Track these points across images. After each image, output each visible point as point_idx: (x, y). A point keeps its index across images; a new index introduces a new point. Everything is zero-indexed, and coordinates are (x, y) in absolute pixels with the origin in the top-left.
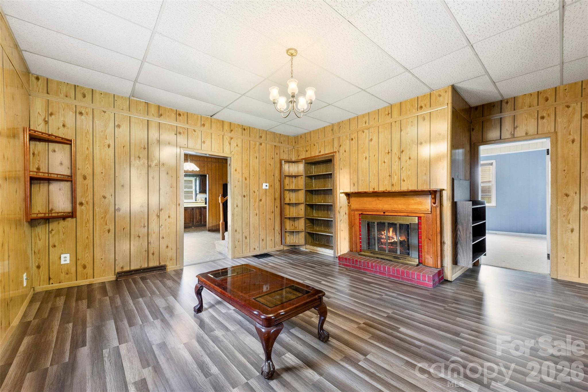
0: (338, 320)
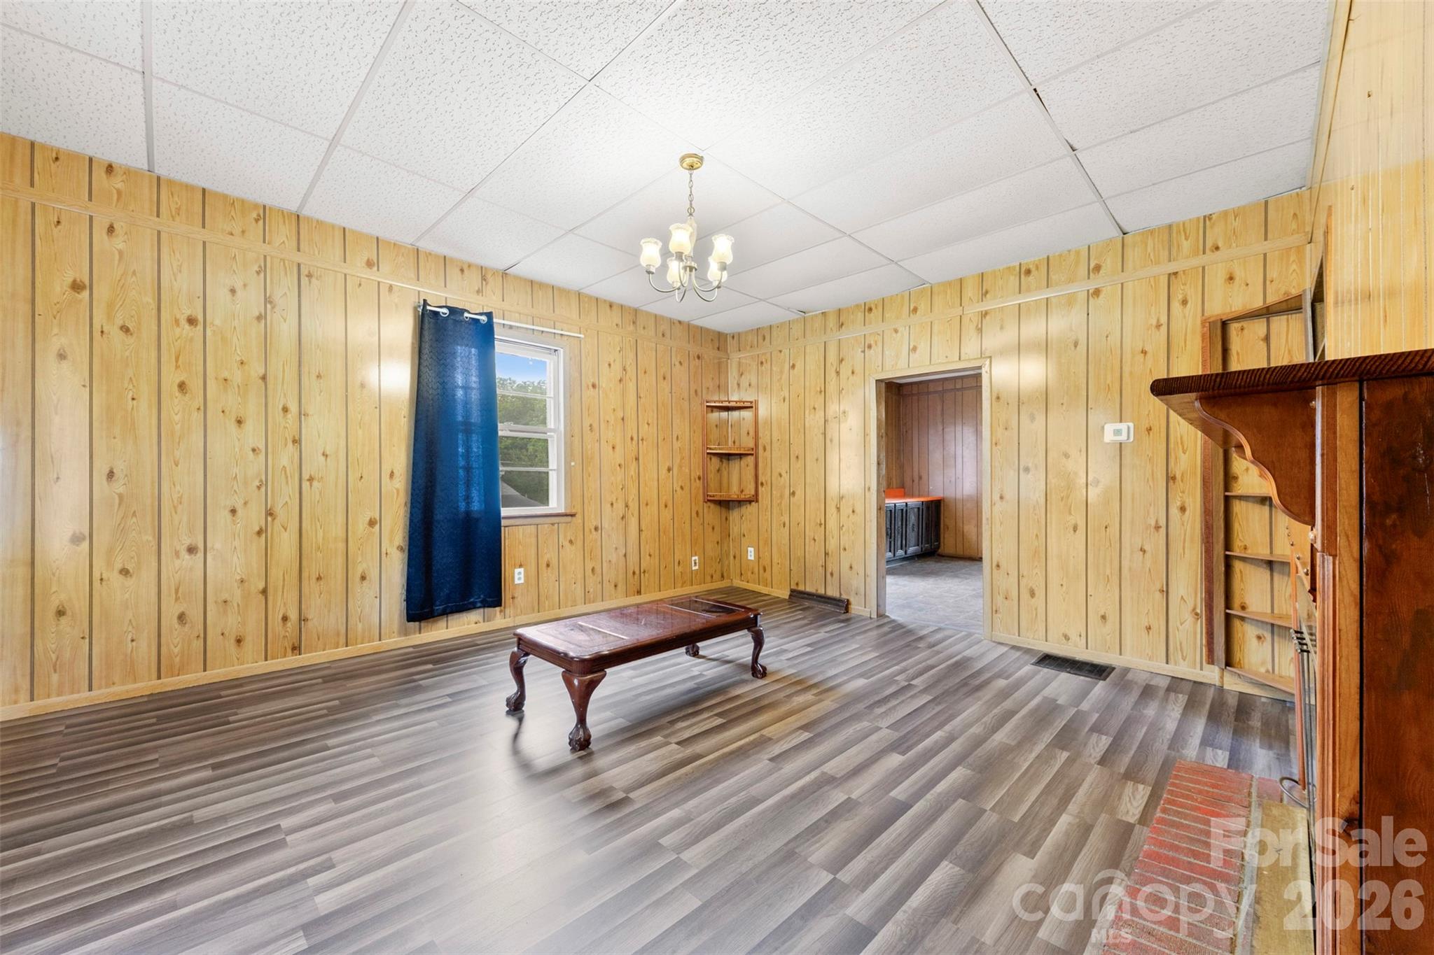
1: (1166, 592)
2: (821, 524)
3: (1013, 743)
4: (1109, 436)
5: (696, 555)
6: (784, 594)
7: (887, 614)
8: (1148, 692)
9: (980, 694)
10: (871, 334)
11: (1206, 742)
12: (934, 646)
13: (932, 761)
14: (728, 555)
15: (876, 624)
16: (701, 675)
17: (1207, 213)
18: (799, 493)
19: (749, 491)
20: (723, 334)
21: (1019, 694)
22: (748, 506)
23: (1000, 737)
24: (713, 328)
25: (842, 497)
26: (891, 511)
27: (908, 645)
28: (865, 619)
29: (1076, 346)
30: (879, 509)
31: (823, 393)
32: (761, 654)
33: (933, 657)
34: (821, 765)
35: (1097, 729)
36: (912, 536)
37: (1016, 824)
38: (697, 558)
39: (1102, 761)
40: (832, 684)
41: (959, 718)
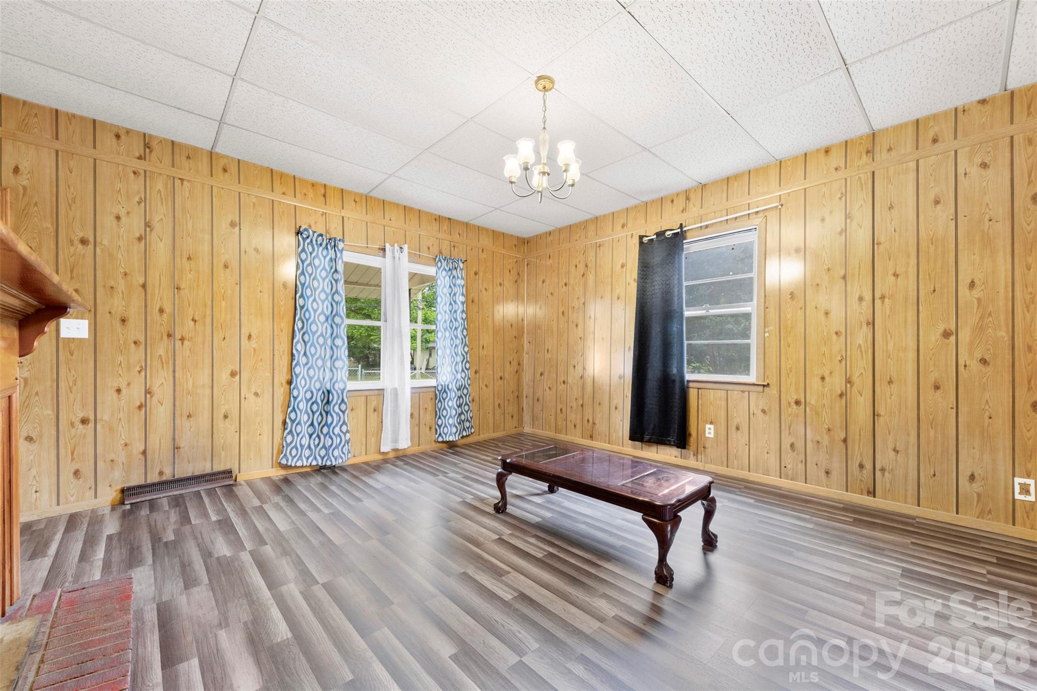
0: (471, 530)
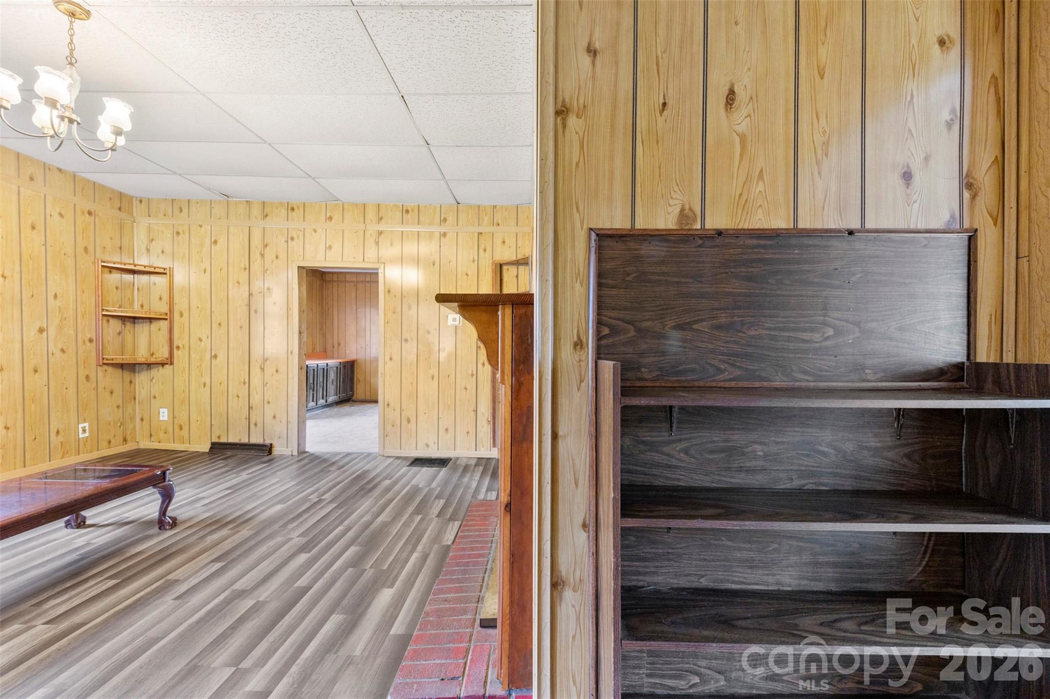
1: (476, 411)
2: (245, 383)
3: (389, 520)
4: (450, 322)
5: (85, 421)
6: (206, 448)
7: (306, 450)
8: (466, 468)
9: (372, 493)
10: (293, 229)
11: (489, 489)
12: (342, 467)
13: (332, 550)
14: (132, 419)
15: (297, 459)
16: (88, 544)
17: (495, 204)
18: (222, 356)
19: (162, 353)
20: (126, 195)
21: (397, 488)
22: (161, 368)
23: (382, 518)
24: (113, 187)
25: (267, 359)
26: (314, 370)
27: (322, 471)
28: (288, 457)
29: (434, 265)
30: (301, 368)
31: (248, 270)
32: (169, 508)
33: (341, 475)
34: (232, 585)
35: (438, 497)
36: (332, 388)
37: (385, 570)
38: (86, 425)
39: (438, 516)
40: (248, 517)
41: (355, 514)
